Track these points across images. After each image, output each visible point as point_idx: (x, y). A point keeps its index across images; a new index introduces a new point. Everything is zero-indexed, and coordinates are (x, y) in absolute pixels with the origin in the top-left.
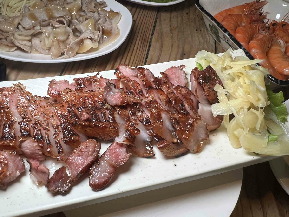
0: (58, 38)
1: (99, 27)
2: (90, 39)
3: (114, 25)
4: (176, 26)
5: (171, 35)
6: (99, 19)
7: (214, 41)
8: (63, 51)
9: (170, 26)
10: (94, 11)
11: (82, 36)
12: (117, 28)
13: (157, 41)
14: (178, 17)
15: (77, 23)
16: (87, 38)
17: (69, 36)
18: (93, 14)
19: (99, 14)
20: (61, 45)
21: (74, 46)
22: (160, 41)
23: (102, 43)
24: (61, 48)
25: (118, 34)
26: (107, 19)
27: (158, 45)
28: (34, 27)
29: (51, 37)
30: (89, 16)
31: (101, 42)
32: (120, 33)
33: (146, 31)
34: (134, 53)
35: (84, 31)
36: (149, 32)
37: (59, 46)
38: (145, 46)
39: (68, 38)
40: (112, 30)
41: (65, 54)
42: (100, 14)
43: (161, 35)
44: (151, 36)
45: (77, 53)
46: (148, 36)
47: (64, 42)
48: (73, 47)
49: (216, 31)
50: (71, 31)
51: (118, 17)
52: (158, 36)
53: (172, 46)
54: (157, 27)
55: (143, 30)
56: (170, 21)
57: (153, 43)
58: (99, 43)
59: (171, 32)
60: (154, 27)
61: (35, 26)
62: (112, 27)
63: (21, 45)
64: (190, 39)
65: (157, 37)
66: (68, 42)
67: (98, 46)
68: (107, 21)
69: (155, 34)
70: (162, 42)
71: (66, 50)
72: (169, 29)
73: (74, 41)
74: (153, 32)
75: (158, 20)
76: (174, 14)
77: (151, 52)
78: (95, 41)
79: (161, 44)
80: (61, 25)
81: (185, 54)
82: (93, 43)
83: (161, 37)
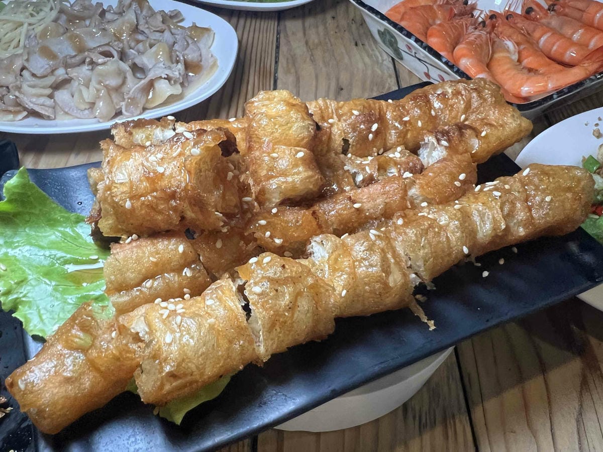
0: (107, 83)
1: (178, 56)
2: (165, 78)
3: (204, 52)
4: (316, 41)
5: (311, 57)
6: (175, 43)
7: (390, 59)
8: (118, 107)
9: (307, 43)
10: (162, 29)
11: (151, 75)
12: (210, 56)
13: (288, 71)
14: (317, 27)
15: (135, 54)
16: (161, 77)
17: (125, 78)
18: (161, 36)
19: (172, 34)
20: (114, 96)
21: (138, 96)
22: (293, 70)
24: (115, 101)
25: (214, 65)
26: (190, 41)
27: (291, 79)
28: (53, 72)
29: (93, 83)
30: (154, 40)
31: (186, 84)
32: (218, 63)
33: (263, 56)
35: (150, 66)
36: (269, 57)
37: (110, 97)
38: (268, 84)
39: (124, 83)
40: (201, 61)
41: (123, 111)
42: (176, 35)
43: (293, 61)
44: (275, 64)
45: (145, 109)
46: (269, 64)
47: (118, 89)
48: (137, 98)
49: (393, 40)
50: (128, 68)
51: (209, 36)
52: (288, 63)
53: (317, 77)
54: (283, 48)
55: (259, 56)
56: (305, 34)
57: (280, 75)
58: (182, 84)
59: (310, 53)
60: (278, 47)
61: (56, 69)
62: (201, 55)
63: (37, 106)
64: (346, 60)
65: (285, 66)
66: (125, 89)
67: (182, 91)
68: (190, 45)
69: (282, 60)
70: (296, 72)
71: (123, 103)
72: (305, 49)
73: (137, 86)
74: (277, 58)
75: (282, 35)
76: (310, 21)
78: (175, 82)
79: (296, 76)
80: (108, 59)
81: (342, 89)
82: (171, 85)
83: (294, 64)
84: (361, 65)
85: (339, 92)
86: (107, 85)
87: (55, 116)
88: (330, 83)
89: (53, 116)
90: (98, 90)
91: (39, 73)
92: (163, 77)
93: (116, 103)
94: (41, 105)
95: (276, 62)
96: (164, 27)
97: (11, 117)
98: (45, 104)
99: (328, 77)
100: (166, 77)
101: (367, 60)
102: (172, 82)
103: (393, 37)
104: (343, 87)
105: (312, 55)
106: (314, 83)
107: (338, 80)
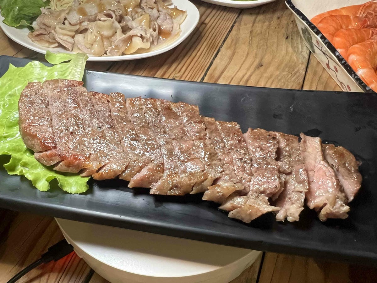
1: (155, 25)
3: (175, 25)
4: (259, 32)
5: (249, 41)
6: (158, 17)
8: (106, 49)
9: (251, 32)
10: (153, 7)
12: (178, 29)
13: (229, 48)
14: (264, 22)
15: (130, 20)
17: (116, 32)
18: (151, 11)
19: (158, 11)
20: (105, 42)
22: (233, 48)
23: (156, 44)
25: (178, 34)
26: (168, 17)
27: (229, 52)
28: (81, 23)
33: (217, 35)
34: (195, 59)
35: (134, 27)
36: (221, 38)
37: (103, 43)
38: (212, 53)
39: (114, 35)
40: (172, 31)
41: (108, 52)
42: (160, 12)
43: (236, 42)
44: (223, 42)
45: (123, 54)
46: (218, 42)
47: (108, 38)
48: (119, 46)
49: (309, 36)
50: (120, 27)
51: (183, 15)
52: (232, 42)
53: (248, 55)
54: (234, 32)
55: (214, 35)
56: (253, 26)
57: (223, 49)
58: (152, 43)
59: (251, 38)
60: (230, 31)
61: (83, 22)
62: (173, 27)
63: (62, 40)
64: (274, 48)
65: (230, 43)
66: (113, 39)
67: (150, 47)
68: (167, 20)
69: (229, 40)
70: (235, 49)
71: (110, 48)
72: (248, 35)
73: (120, 38)
74: (226, 38)
75: (236, 24)
76: (261, 17)
77: (217, 60)
78: (147, 41)
79: (234, 51)
80: (108, 18)
81: (262, 66)
82: (143, 42)
83: (236, 44)
84: (284, 52)
85: (259, 67)
86: (102, 34)
87: (72, 50)
88: (255, 60)
89: (71, 49)
90: (96, 37)
91: (72, 22)
92: (138, 35)
93: (106, 47)
94: (65, 41)
95: (224, 41)
96: (155, 5)
97: (47, 45)
98: (68, 41)
99: (256, 57)
100: (140, 35)
101: (290, 49)
102: (145, 40)
103: (309, 34)
104: (264, 64)
105: (251, 40)
106: (244, 58)
107: (262, 59)
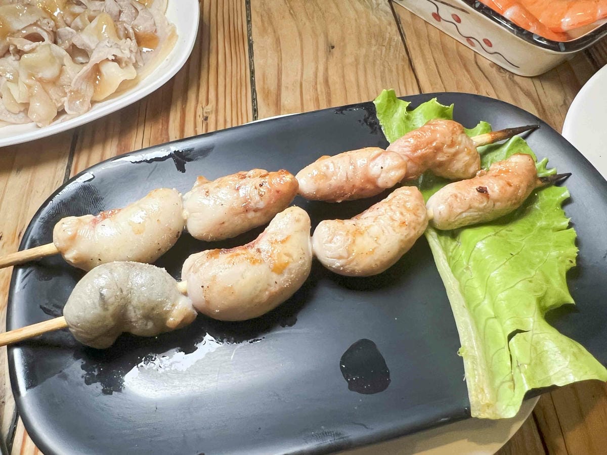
0: (40, 75)
1: (126, 29)
2: (113, 60)
3: (157, 19)
5: (290, 11)
6: (120, 12)
8: (59, 105)
11: (95, 58)
12: (166, 24)
13: (264, 31)
15: (72, 33)
16: (107, 59)
17: (63, 65)
20: (52, 91)
21: (83, 88)
22: (270, 30)
23: (142, 65)
24: (54, 97)
25: (173, 35)
26: (139, 8)
27: (269, 40)
29: (23, 78)
30: (94, 11)
32: (178, 32)
33: (231, 16)
34: (221, 70)
35: (93, 46)
36: (240, 18)
37: (48, 93)
38: (242, 51)
39: (61, 71)
40: (156, 31)
41: (66, 109)
43: (268, 17)
44: (247, 24)
45: (93, 102)
47: (55, 82)
48: (81, 89)
50: (65, 53)
52: (262, 21)
53: (300, 34)
54: (255, 3)
55: (226, 17)
57: (255, 37)
58: (136, 66)
59: (289, 5)
60: (248, 2)
62: (155, 24)
64: (334, 10)
65: (260, 23)
66: (64, 80)
67: (137, 73)
68: (141, 12)
69: (255, 18)
70: (275, 32)
71: (66, 99)
73: (78, 75)
74: (249, 15)
77: (258, 61)
78: (127, 63)
79: (275, 36)
80: (37, 43)
81: (333, 47)
82: (121, 68)
83: (271, 23)
84: (352, 14)
85: (330, 51)
86: (40, 78)
88: (317, 41)
90: (30, 87)
92: (110, 59)
93: (56, 100)
95: (249, 22)
99: (315, 34)
100: (114, 58)
101: (359, 6)
102: (124, 65)
104: (334, 44)
105: (291, 8)
106: (298, 42)
107: (326, 36)
